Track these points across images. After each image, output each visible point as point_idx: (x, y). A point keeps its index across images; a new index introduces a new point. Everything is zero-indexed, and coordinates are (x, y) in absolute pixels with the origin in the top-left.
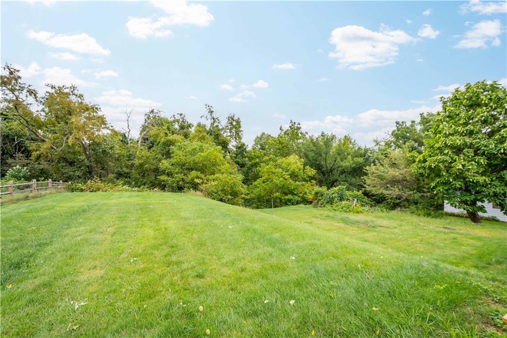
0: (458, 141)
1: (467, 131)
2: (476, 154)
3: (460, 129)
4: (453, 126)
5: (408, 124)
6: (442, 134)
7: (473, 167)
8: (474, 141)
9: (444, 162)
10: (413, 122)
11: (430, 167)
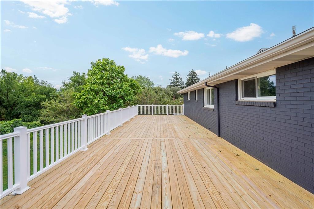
0: (96, 87)
1: (101, 83)
2: (104, 95)
3: (98, 81)
4: (95, 79)
5: (81, 75)
6: (90, 83)
7: (102, 101)
8: (104, 88)
9: (90, 99)
10: (84, 74)
11: (82, 102)
